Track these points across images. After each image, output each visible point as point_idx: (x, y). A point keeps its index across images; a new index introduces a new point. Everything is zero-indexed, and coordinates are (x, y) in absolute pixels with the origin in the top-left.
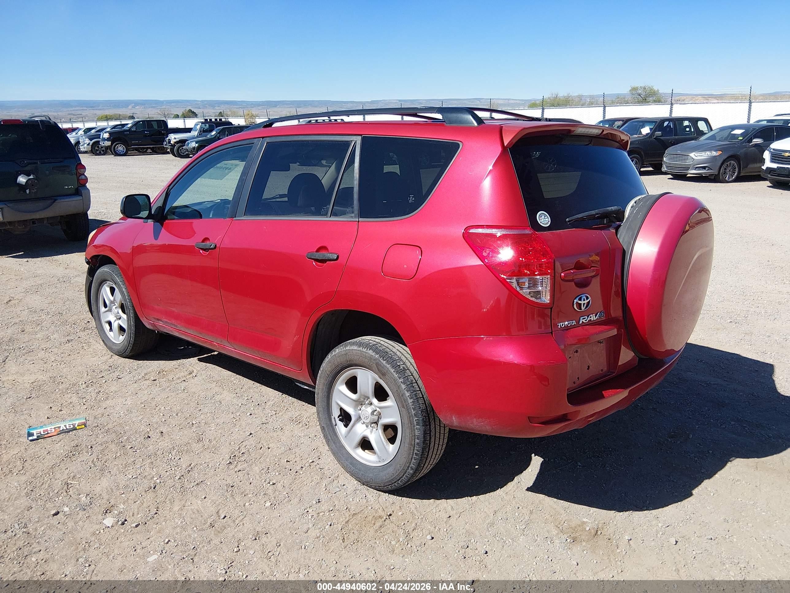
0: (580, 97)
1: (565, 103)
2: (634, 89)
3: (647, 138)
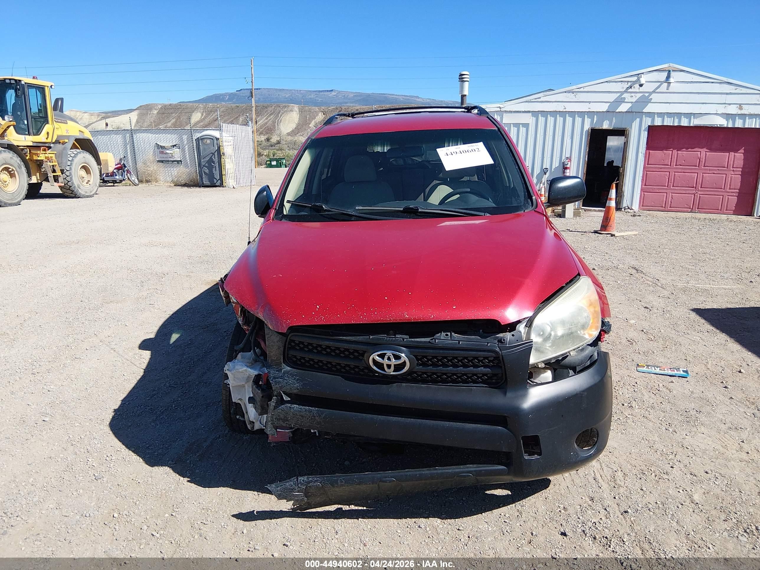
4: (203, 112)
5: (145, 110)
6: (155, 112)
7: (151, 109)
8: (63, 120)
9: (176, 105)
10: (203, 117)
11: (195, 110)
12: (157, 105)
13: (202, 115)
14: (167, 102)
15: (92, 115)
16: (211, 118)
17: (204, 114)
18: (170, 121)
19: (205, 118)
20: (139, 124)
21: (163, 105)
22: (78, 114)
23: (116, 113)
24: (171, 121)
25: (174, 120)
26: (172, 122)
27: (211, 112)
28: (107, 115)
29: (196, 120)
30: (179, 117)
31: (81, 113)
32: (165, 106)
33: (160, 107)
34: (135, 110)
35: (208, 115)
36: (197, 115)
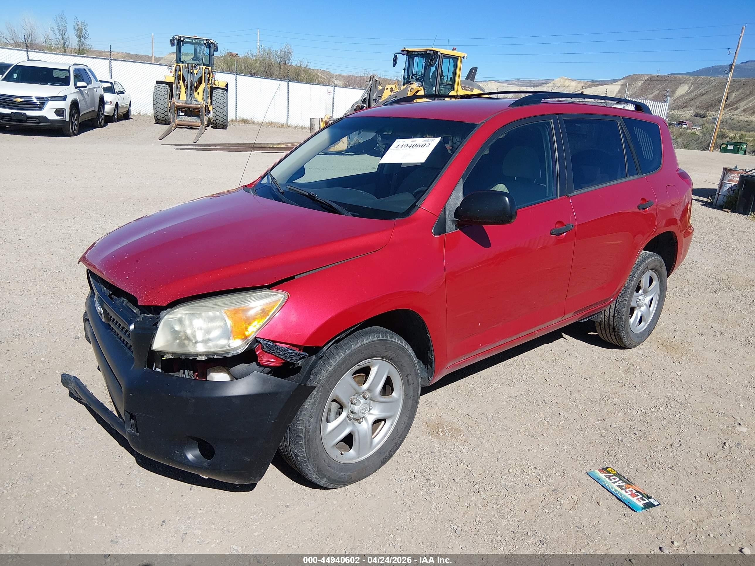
4: (692, 85)
5: (631, 79)
6: (640, 83)
7: (636, 80)
8: (470, 88)
9: (664, 77)
10: (690, 91)
11: (683, 82)
12: (643, 75)
13: (690, 88)
14: (655, 73)
15: (579, 83)
16: (699, 92)
17: (692, 87)
18: (652, 93)
19: (692, 91)
20: (620, 94)
21: (650, 76)
22: (567, 81)
23: (603, 82)
24: (654, 92)
25: (658, 92)
26: (654, 94)
27: (701, 84)
28: (593, 84)
29: (681, 94)
30: (664, 89)
31: (569, 81)
32: (652, 77)
33: (646, 77)
34: (621, 80)
35: (696, 88)
36: (684, 88)
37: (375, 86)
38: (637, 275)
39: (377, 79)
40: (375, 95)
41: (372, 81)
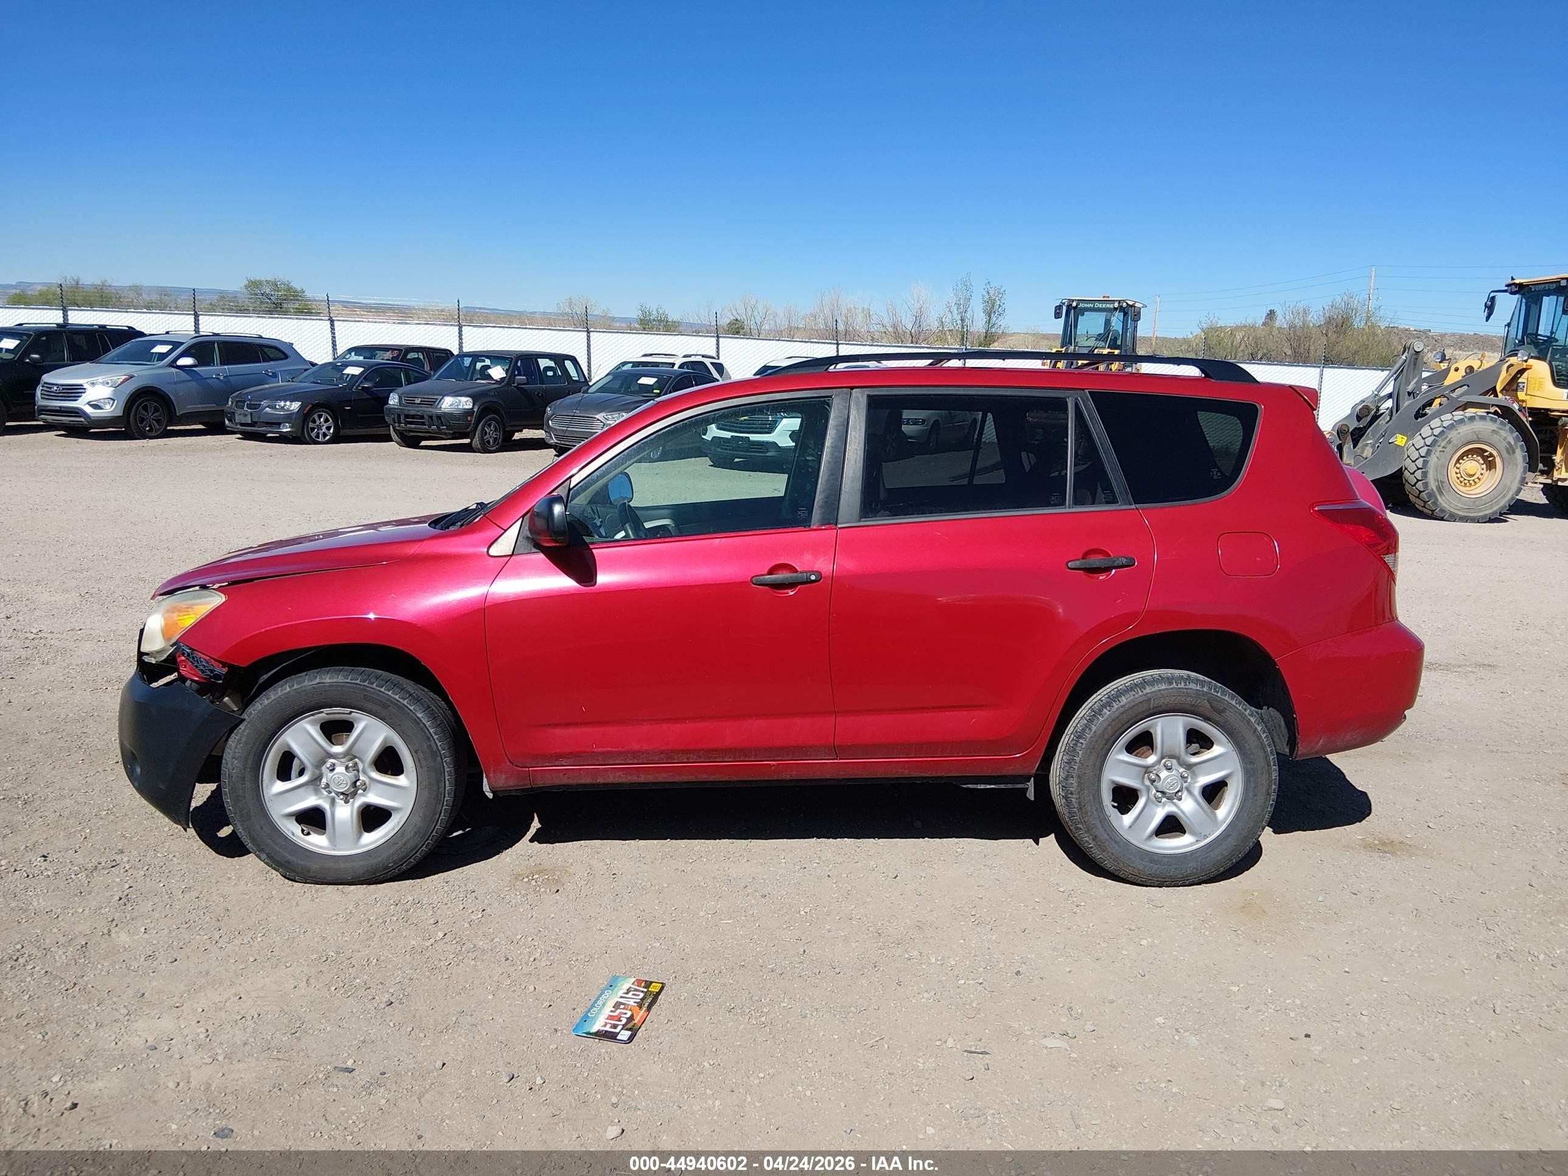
0: (137, 289)
1: (103, 299)
2: (253, 285)
3: (505, 386)
37: (1415, 364)
38: (1108, 713)
39: (1417, 350)
40: (1412, 383)
41: (1406, 354)
